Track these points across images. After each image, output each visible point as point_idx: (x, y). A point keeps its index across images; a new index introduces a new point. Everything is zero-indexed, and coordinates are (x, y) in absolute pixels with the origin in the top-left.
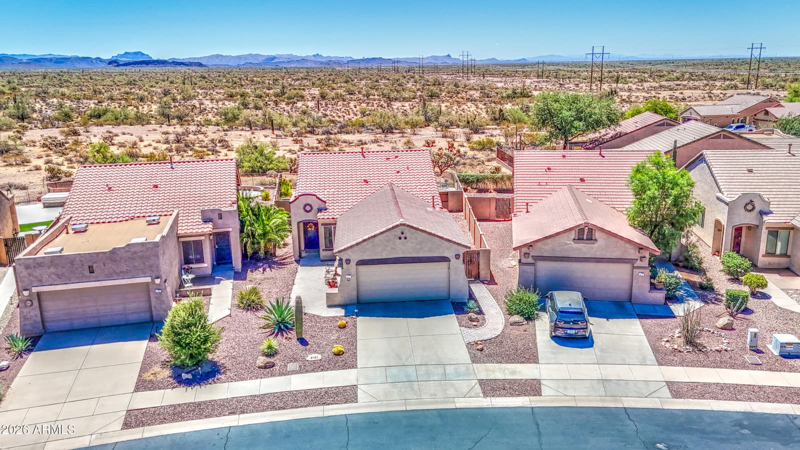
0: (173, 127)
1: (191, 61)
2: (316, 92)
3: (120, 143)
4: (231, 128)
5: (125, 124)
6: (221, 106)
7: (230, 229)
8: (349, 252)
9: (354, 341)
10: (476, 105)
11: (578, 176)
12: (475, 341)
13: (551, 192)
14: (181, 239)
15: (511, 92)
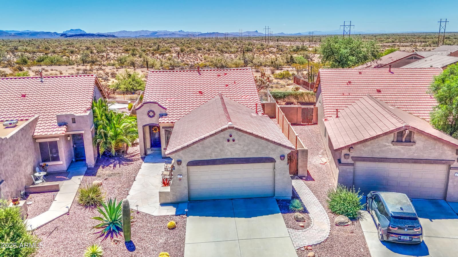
0: (85, 66)
1: (108, 34)
2: (178, 49)
4: (121, 67)
5: (56, 65)
6: (119, 56)
7: (83, 132)
8: (180, 153)
9: (182, 245)
10: (275, 55)
11: (375, 88)
12: (305, 245)
13: (354, 101)
14: (38, 141)
15: (295, 48)
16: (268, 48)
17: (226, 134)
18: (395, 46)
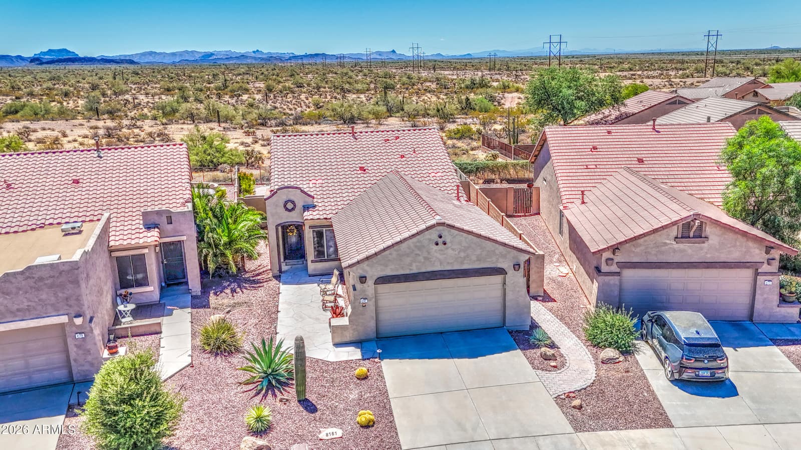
0: (103, 121)
1: (122, 58)
2: (262, 85)
3: (38, 139)
4: (171, 122)
5: (47, 119)
6: (157, 100)
7: (184, 238)
8: (365, 266)
9: (385, 401)
10: (436, 96)
11: (634, 156)
12: (565, 392)
13: (604, 177)
14: (114, 254)
15: (469, 83)
16: (422, 84)
17: (433, 235)
18: (634, 77)
